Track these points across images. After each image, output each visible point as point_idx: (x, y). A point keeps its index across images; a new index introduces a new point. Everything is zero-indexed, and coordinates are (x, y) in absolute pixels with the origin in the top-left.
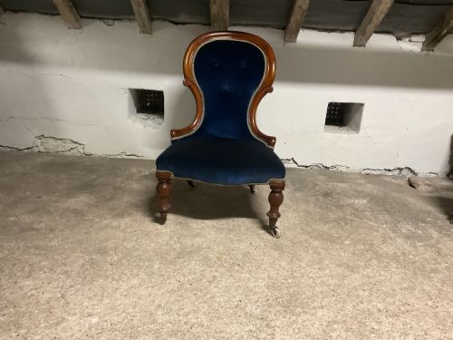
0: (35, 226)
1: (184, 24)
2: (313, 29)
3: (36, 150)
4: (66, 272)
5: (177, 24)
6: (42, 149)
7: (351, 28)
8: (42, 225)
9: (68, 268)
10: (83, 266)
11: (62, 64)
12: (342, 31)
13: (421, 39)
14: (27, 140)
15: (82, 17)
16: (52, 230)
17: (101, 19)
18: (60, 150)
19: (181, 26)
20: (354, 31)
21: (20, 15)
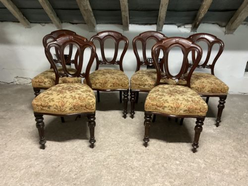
0: (4, 117)
1: (76, 24)
2: (137, 24)
3: (15, 83)
4: (10, 135)
5: (73, 24)
6: (18, 83)
7: (154, 23)
8: (7, 117)
9: (11, 134)
10: (18, 133)
11: (24, 44)
12: (151, 24)
13: (190, 26)
14: (11, 79)
15: (31, 23)
16: (10, 119)
17: (39, 23)
18: (26, 83)
19: (75, 25)
20: (156, 24)
21: (4, 23)
